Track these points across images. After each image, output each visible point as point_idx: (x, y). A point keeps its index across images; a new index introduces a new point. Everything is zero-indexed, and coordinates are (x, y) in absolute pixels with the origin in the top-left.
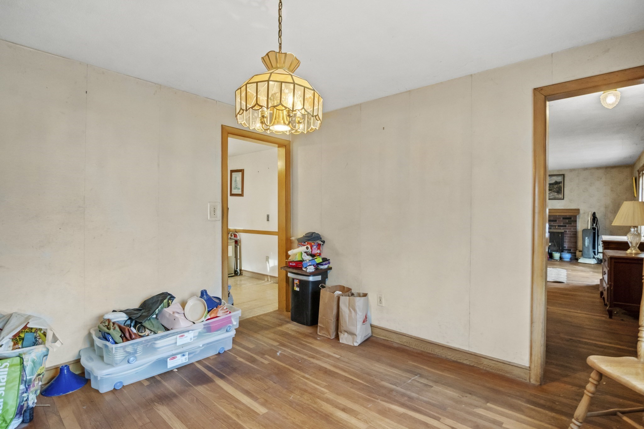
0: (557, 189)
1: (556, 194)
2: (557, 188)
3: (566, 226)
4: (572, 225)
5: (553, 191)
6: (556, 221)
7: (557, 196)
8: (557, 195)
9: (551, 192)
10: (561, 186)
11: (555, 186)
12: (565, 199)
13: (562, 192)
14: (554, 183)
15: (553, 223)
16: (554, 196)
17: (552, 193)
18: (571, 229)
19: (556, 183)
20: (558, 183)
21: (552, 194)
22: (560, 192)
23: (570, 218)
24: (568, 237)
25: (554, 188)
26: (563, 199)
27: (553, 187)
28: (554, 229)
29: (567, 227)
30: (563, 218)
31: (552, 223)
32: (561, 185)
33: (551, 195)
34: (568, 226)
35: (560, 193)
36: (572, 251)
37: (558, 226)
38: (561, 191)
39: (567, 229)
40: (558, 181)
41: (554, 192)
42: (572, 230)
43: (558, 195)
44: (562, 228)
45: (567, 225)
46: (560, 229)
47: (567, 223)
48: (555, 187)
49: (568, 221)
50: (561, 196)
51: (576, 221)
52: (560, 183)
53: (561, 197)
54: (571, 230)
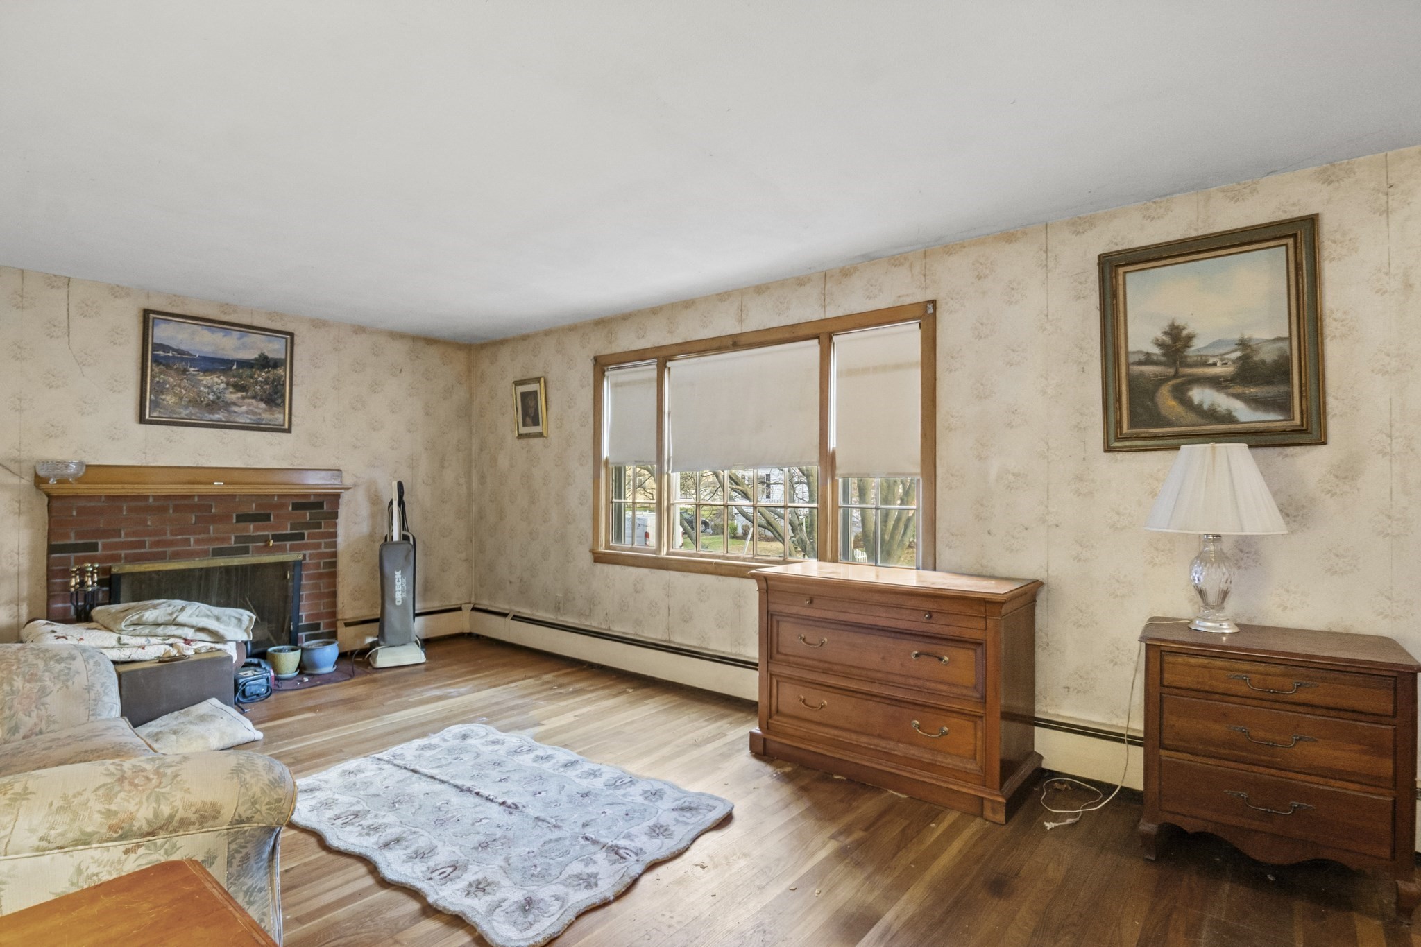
0: (267, 387)
1: (262, 405)
2: (266, 382)
3: (301, 537)
4: (323, 530)
5: (249, 394)
6: (266, 517)
7: (266, 416)
8: (265, 410)
9: (243, 398)
10: (280, 378)
11: (259, 376)
12: (293, 429)
13: (283, 402)
14: (256, 359)
15: (256, 529)
16: (254, 413)
17: (248, 401)
18: (319, 546)
19: (265, 363)
20: (271, 363)
21: (249, 405)
22: (279, 401)
23: (319, 505)
24: (310, 577)
25: (256, 383)
26: (289, 431)
27: (252, 377)
28: (259, 551)
29: (306, 541)
30: (297, 506)
31: (252, 527)
32: (280, 372)
33: (244, 408)
34: (311, 536)
35: (278, 405)
36: (322, 630)
37: (277, 538)
38: (283, 396)
39: (306, 547)
40: (270, 355)
41: (254, 397)
42: (323, 550)
43: (270, 411)
44: (288, 544)
45: (306, 533)
46: (282, 550)
47: (308, 526)
48: (260, 379)
49: (310, 513)
50: (278, 417)
51: (335, 515)
52: (276, 364)
53: (281, 421)
54: (319, 551)
